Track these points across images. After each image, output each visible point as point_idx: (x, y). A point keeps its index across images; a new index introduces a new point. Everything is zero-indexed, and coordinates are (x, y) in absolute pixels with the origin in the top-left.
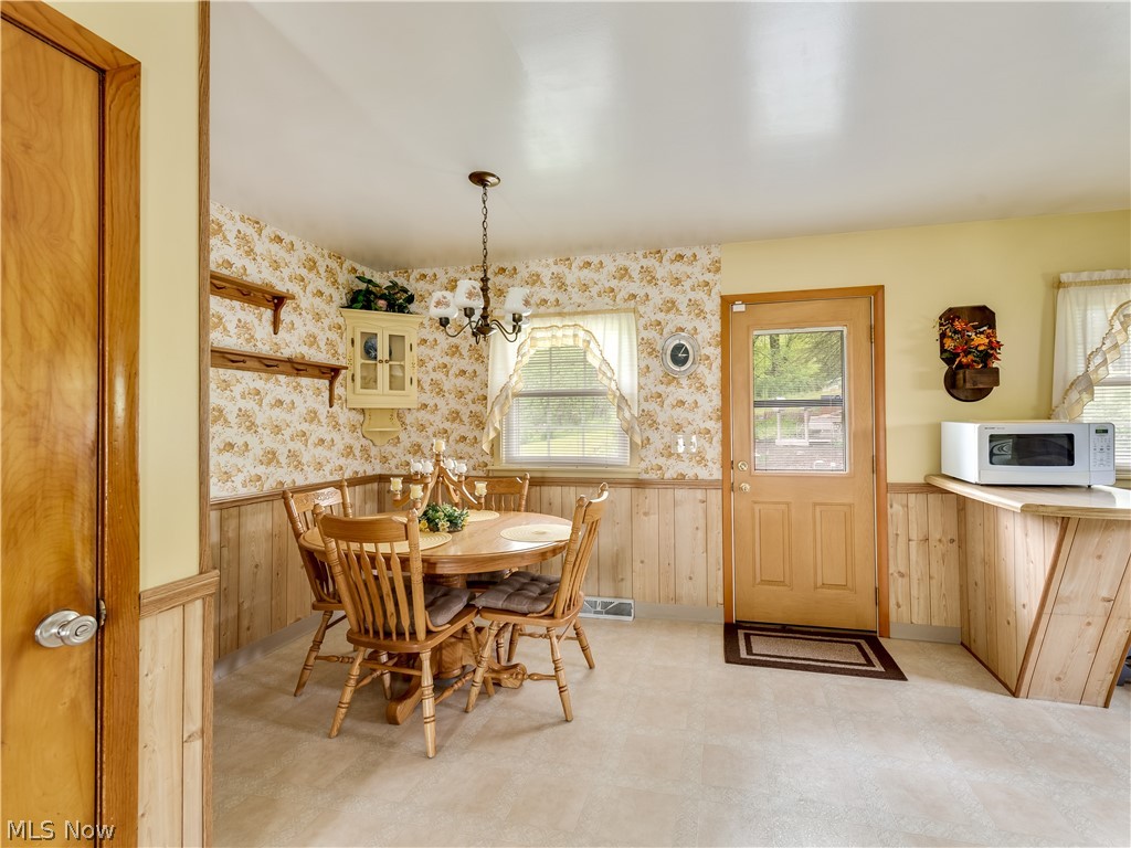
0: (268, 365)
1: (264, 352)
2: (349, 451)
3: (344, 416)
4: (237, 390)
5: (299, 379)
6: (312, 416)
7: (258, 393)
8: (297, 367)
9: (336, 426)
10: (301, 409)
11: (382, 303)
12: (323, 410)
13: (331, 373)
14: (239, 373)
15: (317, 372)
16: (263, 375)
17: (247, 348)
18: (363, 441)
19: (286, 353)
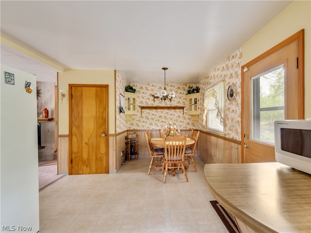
0: (168, 108)
1: (169, 106)
2: (188, 124)
3: (187, 117)
4: (164, 113)
5: (176, 110)
6: (179, 117)
7: (168, 113)
8: (175, 108)
9: (185, 118)
10: (176, 115)
11: (195, 91)
12: (181, 116)
13: (182, 108)
14: (164, 110)
15: (179, 108)
16: (169, 110)
17: (166, 106)
18: (192, 122)
19: (173, 106)
